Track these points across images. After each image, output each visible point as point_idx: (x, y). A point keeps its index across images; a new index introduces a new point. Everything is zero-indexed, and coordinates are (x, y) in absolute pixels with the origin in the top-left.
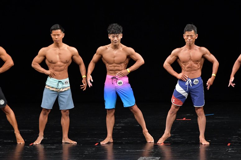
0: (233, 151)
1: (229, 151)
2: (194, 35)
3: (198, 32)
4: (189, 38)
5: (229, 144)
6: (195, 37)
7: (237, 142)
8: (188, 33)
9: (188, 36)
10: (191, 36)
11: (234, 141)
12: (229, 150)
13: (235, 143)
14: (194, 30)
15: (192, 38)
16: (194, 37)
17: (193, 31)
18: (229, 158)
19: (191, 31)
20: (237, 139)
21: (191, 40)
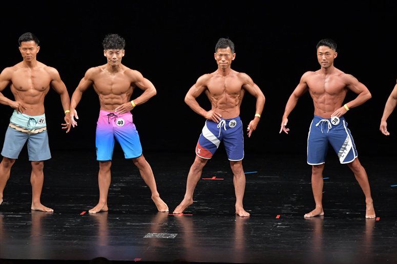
0: (284, 227)
1: (278, 227)
2: (231, 54)
3: (236, 50)
4: (223, 58)
5: (278, 217)
6: (232, 58)
7: (290, 214)
8: (221, 51)
9: (221, 55)
10: (226, 55)
11: (285, 211)
12: (278, 225)
13: (287, 214)
14: (230, 46)
15: (227, 59)
16: (230, 57)
17: (228, 48)
18: (277, 237)
19: (226, 48)
20: (289, 208)
21: (226, 61)
